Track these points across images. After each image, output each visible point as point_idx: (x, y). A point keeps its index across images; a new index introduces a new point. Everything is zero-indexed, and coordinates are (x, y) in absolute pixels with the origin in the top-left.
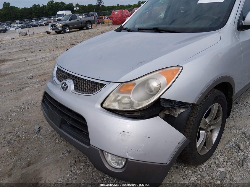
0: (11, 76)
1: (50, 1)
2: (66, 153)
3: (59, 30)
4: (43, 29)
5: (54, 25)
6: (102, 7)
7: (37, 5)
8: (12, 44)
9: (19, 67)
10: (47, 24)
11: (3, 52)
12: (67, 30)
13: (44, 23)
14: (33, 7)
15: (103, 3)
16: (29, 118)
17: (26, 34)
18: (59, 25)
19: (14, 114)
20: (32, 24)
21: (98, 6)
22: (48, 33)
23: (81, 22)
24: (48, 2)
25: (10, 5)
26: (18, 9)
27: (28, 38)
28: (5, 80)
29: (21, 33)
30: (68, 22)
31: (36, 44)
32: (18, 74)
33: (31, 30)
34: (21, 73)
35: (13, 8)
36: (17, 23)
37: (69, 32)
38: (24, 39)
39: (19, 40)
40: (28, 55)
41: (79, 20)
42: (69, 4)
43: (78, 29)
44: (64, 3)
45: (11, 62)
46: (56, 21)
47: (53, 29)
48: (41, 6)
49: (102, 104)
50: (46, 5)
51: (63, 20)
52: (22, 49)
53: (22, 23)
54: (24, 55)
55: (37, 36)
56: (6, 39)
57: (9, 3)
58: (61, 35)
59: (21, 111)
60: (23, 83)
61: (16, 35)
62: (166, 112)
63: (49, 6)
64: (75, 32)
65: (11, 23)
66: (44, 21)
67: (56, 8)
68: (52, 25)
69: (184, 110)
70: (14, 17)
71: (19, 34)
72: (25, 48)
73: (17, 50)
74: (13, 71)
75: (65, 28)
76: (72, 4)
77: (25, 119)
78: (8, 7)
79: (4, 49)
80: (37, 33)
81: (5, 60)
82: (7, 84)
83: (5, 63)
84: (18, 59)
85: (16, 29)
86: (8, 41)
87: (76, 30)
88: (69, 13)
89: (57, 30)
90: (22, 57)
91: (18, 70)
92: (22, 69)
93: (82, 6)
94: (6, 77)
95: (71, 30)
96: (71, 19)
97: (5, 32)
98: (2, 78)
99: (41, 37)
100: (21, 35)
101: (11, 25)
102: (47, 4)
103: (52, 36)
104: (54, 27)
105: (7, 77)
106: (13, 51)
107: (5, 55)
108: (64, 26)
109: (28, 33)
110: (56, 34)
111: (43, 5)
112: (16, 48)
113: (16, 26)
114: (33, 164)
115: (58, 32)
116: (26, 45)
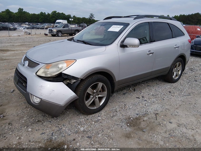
0: (8, 61)
1: (54, 11)
2: (23, 103)
3: (54, 34)
4: (43, 32)
5: (51, 30)
6: (93, 20)
7: (43, 13)
8: (17, 39)
9: (16, 56)
10: (47, 29)
11: (9, 44)
12: (60, 34)
13: (45, 27)
14: (40, 14)
15: (94, 18)
16: (10, 85)
17: (30, 34)
18: (55, 30)
19: (2, 82)
20: (37, 27)
21: (89, 19)
22: (46, 35)
23: (72, 30)
24: (53, 12)
25: (23, 11)
26: (29, 14)
27: (30, 37)
28: (3, 63)
29: (26, 32)
30: (61, 29)
31: (34, 42)
32: (13, 60)
33: (34, 31)
34: (16, 60)
35: (25, 13)
36: (26, 24)
37: (61, 36)
38: (27, 37)
39: (23, 37)
40: (25, 48)
41: (70, 28)
42: (68, 15)
43: (69, 35)
44: (64, 14)
45: (12, 52)
46: (55, 26)
47: (49, 33)
48: (47, 14)
49: (36, 73)
50: (50, 14)
51: (58, 27)
52: (23, 44)
53: (29, 25)
54: (22, 48)
55: (37, 36)
56: (15, 35)
57: (22, 9)
58: (55, 37)
59: (7, 81)
60: (14, 66)
61: (22, 33)
62: (68, 81)
63: (53, 15)
64: (65, 37)
65: (22, 24)
66: (46, 25)
67: (58, 17)
68: (49, 30)
69: (75, 81)
70: (25, 20)
71: (24, 33)
72: (26, 43)
73: (19, 44)
74: (11, 58)
75: (58, 33)
76: (70, 15)
77: (7, 85)
78: (22, 12)
79: (10, 43)
80: (38, 34)
81: (8, 50)
82: (4, 65)
83: (8, 52)
84: (17, 50)
85: (24, 29)
86: (15, 37)
87: (67, 35)
88: (65, 22)
89: (52, 34)
90: (21, 49)
91: (14, 58)
92: (17, 57)
93: (78, 18)
94: (4, 61)
95: (62, 35)
96: (64, 27)
97: (15, 30)
98: (2, 61)
99: (40, 37)
100: (25, 34)
101: (22, 25)
102: (52, 13)
103: (48, 37)
104: (51, 31)
105: (6, 61)
106: (16, 45)
107: (10, 46)
108: (58, 31)
109: (31, 33)
110: (52, 36)
111: (48, 14)
112: (19, 43)
113: (24, 27)
114: (3, 106)
115: (53, 36)
116: (27, 42)
